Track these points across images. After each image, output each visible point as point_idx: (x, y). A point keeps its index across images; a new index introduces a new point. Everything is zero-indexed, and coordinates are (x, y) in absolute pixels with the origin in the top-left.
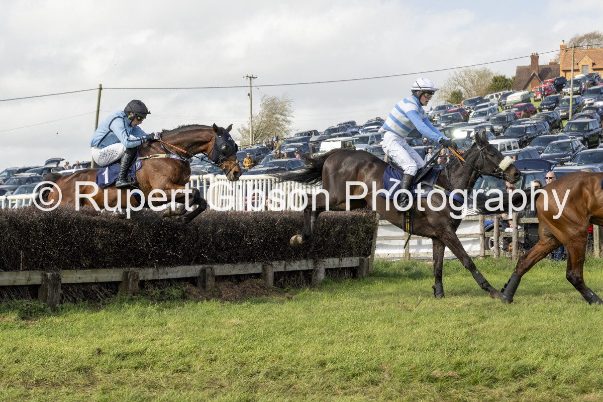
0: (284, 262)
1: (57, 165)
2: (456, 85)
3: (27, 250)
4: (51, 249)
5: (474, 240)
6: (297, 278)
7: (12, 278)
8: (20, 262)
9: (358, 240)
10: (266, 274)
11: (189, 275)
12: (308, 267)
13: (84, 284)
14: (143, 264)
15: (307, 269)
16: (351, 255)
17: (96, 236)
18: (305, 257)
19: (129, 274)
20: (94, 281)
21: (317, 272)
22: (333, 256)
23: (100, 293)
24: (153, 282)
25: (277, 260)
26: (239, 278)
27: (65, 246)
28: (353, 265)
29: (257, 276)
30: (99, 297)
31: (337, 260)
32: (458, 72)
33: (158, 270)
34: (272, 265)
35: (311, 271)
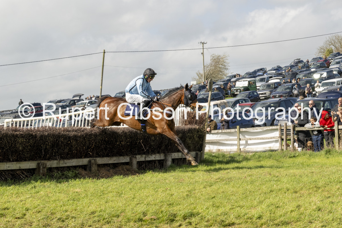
0: (144, 156)
1: (80, 98)
9: (194, 142)
10: (132, 163)
11: (81, 164)
12: (161, 158)
13: (12, 170)
14: (49, 159)
17: (18, 143)
20: (18, 169)
21: (166, 161)
22: (178, 151)
24: (57, 168)
26: (115, 166)
29: (127, 164)
30: (22, 177)
31: (180, 154)
33: (59, 162)
34: (136, 157)
35: (163, 160)
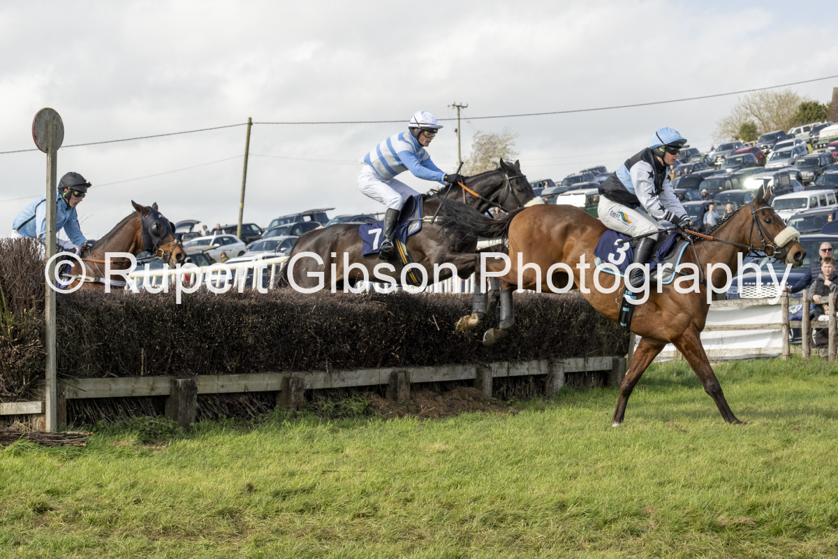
0: (506, 364)
1: (191, 229)
2: (747, 115)
3: (150, 347)
4: (183, 345)
5: (774, 333)
6: (525, 386)
7: (129, 387)
8: (141, 364)
9: (611, 333)
10: (481, 381)
11: (374, 381)
12: (540, 371)
13: (228, 395)
14: (310, 367)
15: (539, 373)
16: (600, 354)
17: (245, 328)
18: (537, 357)
19: (291, 380)
20: (242, 391)
21: (553, 377)
22: (576, 355)
23: (252, 407)
24: (325, 392)
25: (496, 360)
26: (444, 387)
27: (202, 342)
28: (604, 368)
29: (469, 383)
30: (250, 413)
31: (580, 361)
32: (750, 97)
33: (331, 376)
34: (490, 368)
35: (544, 376)
